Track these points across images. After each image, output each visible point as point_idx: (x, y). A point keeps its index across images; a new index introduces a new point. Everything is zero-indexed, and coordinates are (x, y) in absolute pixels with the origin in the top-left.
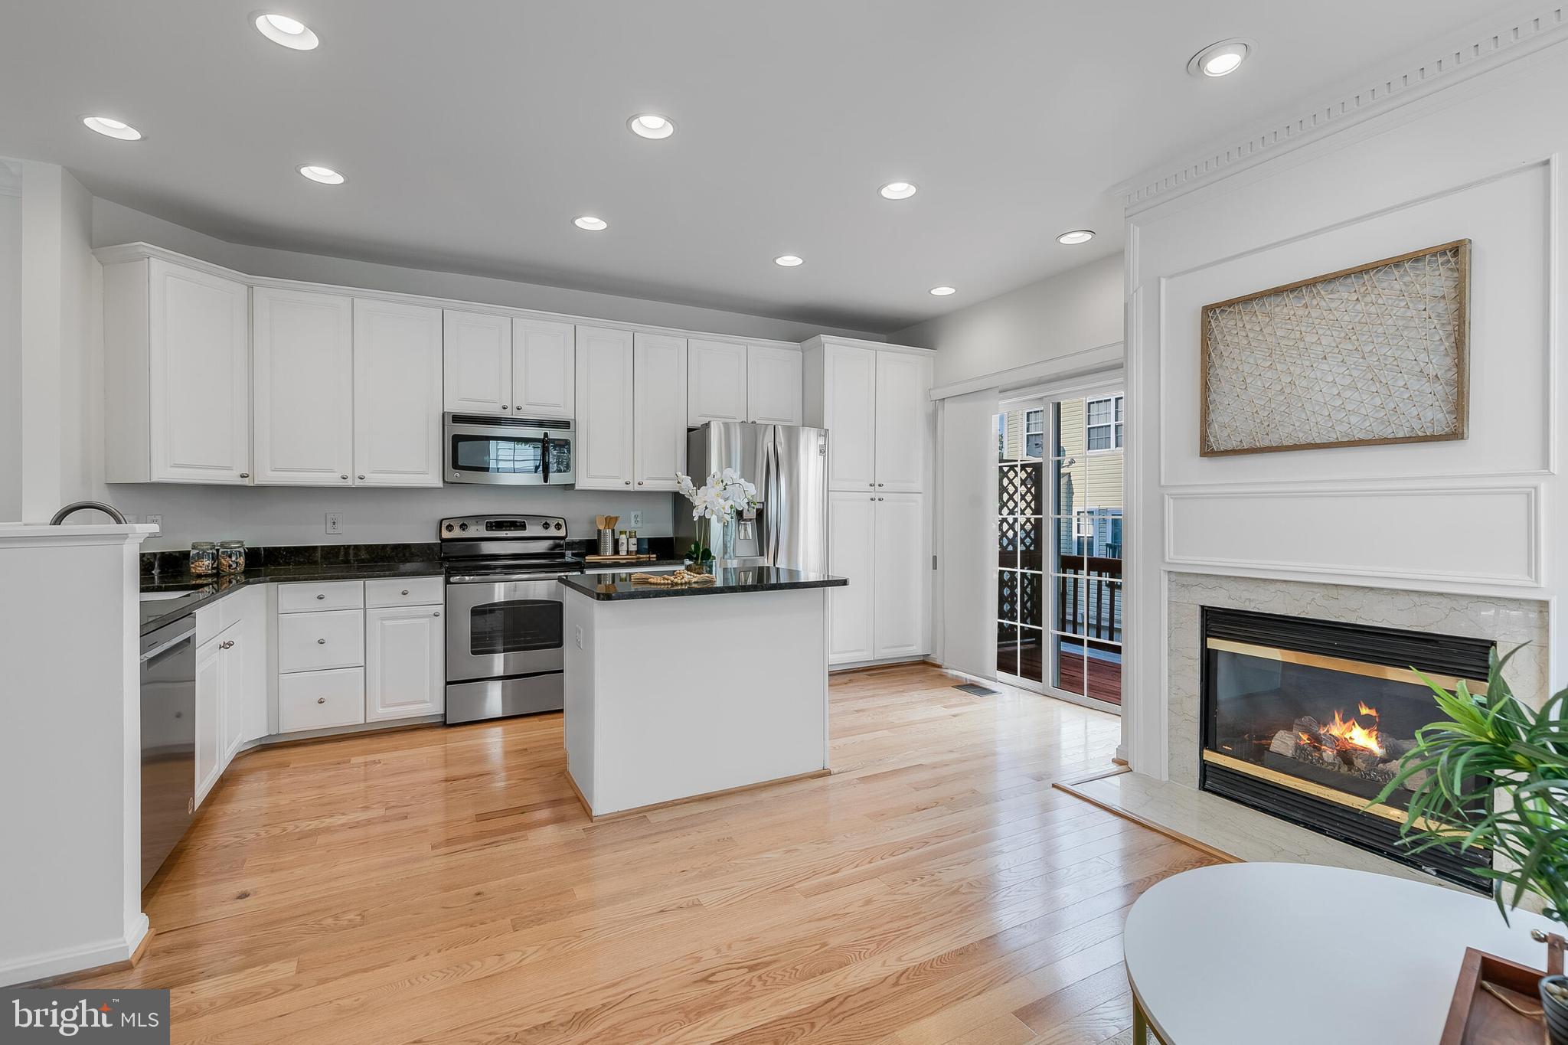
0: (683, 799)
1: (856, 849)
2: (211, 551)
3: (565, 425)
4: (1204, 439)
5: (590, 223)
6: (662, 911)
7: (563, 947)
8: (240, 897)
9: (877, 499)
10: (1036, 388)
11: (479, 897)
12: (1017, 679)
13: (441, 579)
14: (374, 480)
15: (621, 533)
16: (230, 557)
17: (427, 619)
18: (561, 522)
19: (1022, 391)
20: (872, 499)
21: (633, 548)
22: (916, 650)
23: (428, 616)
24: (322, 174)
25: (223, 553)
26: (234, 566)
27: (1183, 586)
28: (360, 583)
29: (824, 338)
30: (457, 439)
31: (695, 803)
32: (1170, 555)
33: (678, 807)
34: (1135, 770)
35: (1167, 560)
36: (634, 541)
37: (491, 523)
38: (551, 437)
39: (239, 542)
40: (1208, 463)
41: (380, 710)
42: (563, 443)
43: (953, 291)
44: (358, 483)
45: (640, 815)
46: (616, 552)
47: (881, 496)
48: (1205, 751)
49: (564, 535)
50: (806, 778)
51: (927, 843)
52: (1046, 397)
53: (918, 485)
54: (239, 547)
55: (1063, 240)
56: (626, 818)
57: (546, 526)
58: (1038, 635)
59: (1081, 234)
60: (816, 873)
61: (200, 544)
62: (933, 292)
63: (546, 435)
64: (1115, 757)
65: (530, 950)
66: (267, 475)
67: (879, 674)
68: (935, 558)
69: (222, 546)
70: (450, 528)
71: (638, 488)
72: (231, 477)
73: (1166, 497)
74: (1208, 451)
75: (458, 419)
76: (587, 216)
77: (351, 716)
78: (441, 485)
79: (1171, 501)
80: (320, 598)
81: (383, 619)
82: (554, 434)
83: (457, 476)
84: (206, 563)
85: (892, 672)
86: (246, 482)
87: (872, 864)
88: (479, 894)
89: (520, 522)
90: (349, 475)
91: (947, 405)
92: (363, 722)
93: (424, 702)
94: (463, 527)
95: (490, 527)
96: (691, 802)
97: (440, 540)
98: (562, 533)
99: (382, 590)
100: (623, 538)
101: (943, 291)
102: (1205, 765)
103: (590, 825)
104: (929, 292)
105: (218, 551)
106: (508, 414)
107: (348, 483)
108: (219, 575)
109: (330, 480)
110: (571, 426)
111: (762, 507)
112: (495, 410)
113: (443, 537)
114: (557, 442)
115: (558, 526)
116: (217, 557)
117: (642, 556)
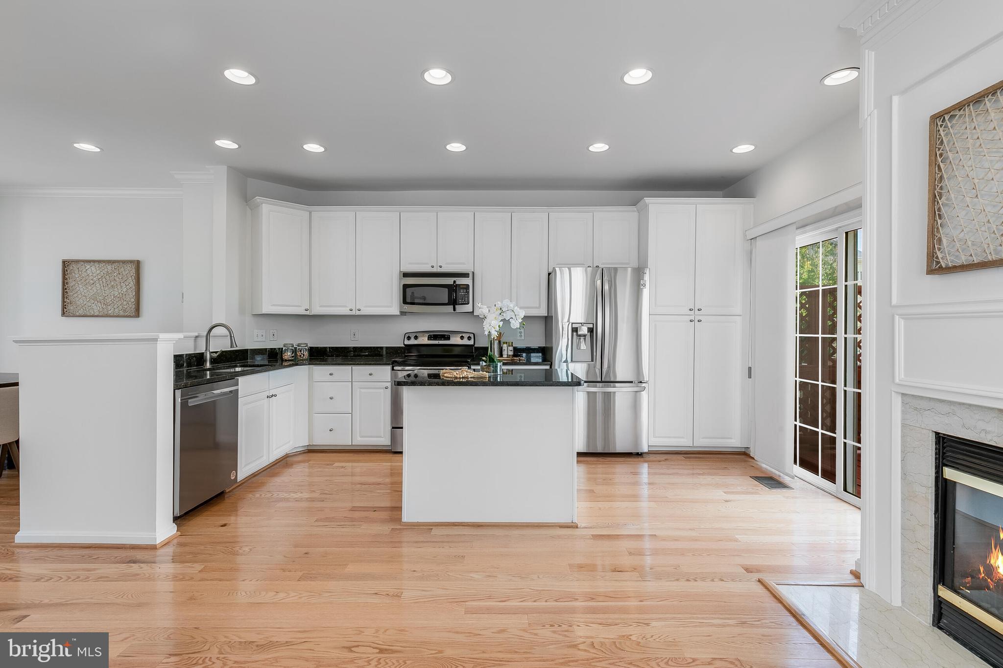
0: (462, 523)
1: (535, 588)
2: (291, 348)
3: (465, 275)
4: (931, 256)
5: (456, 147)
6: (376, 594)
7: (308, 599)
8: (222, 526)
9: (696, 321)
10: (830, 220)
11: (306, 555)
12: (818, 480)
13: (389, 368)
14: (366, 311)
15: (504, 343)
16: (301, 351)
17: (383, 390)
18: (472, 336)
19: (822, 223)
20: (691, 321)
21: (511, 353)
22: (735, 442)
23: (382, 388)
24: (313, 147)
25: (299, 349)
26: (302, 356)
27: (916, 409)
28: (349, 367)
29: (647, 200)
30: (405, 287)
31: (469, 527)
32: (900, 375)
33: (457, 527)
34: (867, 587)
35: (897, 381)
36: (511, 348)
37: (431, 335)
38: (457, 282)
40: (937, 280)
41: (359, 439)
42: (465, 286)
43: (752, 148)
44: (358, 313)
45: (429, 527)
46: (501, 355)
47: (700, 318)
48: (940, 587)
49: (473, 343)
50: (556, 526)
51: (593, 599)
52: (840, 227)
53: (738, 310)
54: (305, 346)
55: (828, 82)
56: (421, 527)
57: (462, 337)
58: (833, 440)
59: (847, 72)
60: (490, 598)
61: (287, 344)
62: (735, 150)
63: (455, 282)
64: (854, 568)
65: (293, 594)
66: (317, 310)
67: (696, 458)
68: (750, 369)
69: (298, 346)
70: (409, 338)
72: (300, 311)
73: (897, 317)
74: (935, 267)
75: (406, 275)
76: (454, 143)
77: (344, 440)
78: (398, 313)
79: (902, 322)
80: (331, 374)
81: (361, 388)
82: (459, 281)
83: (407, 308)
84: (289, 354)
85: (706, 458)
86: (308, 313)
87: (535, 603)
88: (306, 553)
89: (447, 335)
90: (354, 309)
91: (759, 242)
92: (351, 444)
93: (381, 437)
94: (416, 338)
95: (430, 338)
96: (467, 526)
98: (471, 342)
99: (361, 371)
100: (505, 346)
101: (744, 149)
102: (940, 602)
103: (399, 527)
104: (731, 151)
105: (296, 348)
106: (435, 270)
107: (353, 313)
108: (295, 362)
109: (345, 311)
110: (471, 275)
111: (592, 327)
112: (427, 269)
113: (405, 343)
114: (461, 286)
115: (469, 338)
116: (294, 351)
117: (515, 358)
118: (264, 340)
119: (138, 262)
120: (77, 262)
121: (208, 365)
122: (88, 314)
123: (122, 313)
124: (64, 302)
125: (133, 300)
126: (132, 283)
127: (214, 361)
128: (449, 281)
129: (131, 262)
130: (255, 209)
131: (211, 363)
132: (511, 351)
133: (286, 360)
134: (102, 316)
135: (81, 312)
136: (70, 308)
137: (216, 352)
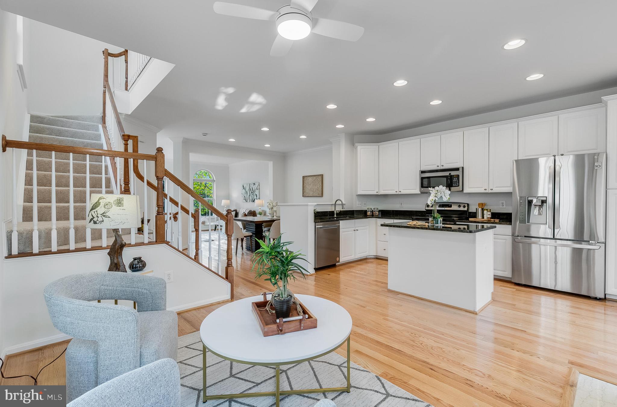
2: (371, 210)
3: (457, 169)
5: (436, 102)
14: (404, 192)
15: (485, 210)
16: (375, 212)
18: (466, 205)
21: (490, 216)
24: (371, 120)
26: (375, 214)
28: (392, 220)
30: (422, 179)
36: (489, 213)
38: (452, 174)
39: (377, 208)
42: (457, 176)
44: (400, 193)
46: (483, 218)
54: (377, 210)
56: (395, 293)
57: (460, 206)
61: (369, 209)
63: (450, 174)
66: (382, 192)
70: (428, 206)
71: (490, 191)
72: (374, 193)
75: (423, 172)
76: (434, 100)
78: (419, 193)
82: (453, 173)
83: (424, 190)
84: (369, 213)
86: (378, 194)
89: (450, 205)
90: (398, 191)
94: (432, 206)
95: (440, 206)
97: (426, 210)
98: (466, 209)
100: (485, 212)
103: (386, 290)
105: (373, 210)
106: (439, 168)
107: (398, 193)
108: (372, 216)
109: (393, 192)
110: (461, 170)
111: (545, 199)
112: (434, 168)
113: (426, 209)
114: (454, 176)
115: (464, 207)
116: (372, 212)
117: (492, 220)
118: (361, 206)
119: (322, 175)
120: (306, 176)
121: (335, 216)
122: (309, 196)
123: (318, 196)
124: (303, 191)
125: (321, 190)
126: (320, 183)
127: (337, 214)
128: (447, 174)
129: (320, 175)
130: (356, 148)
131: (336, 215)
132: (489, 215)
133: (368, 216)
134: (313, 197)
135: (307, 195)
136: (305, 194)
137: (339, 211)
